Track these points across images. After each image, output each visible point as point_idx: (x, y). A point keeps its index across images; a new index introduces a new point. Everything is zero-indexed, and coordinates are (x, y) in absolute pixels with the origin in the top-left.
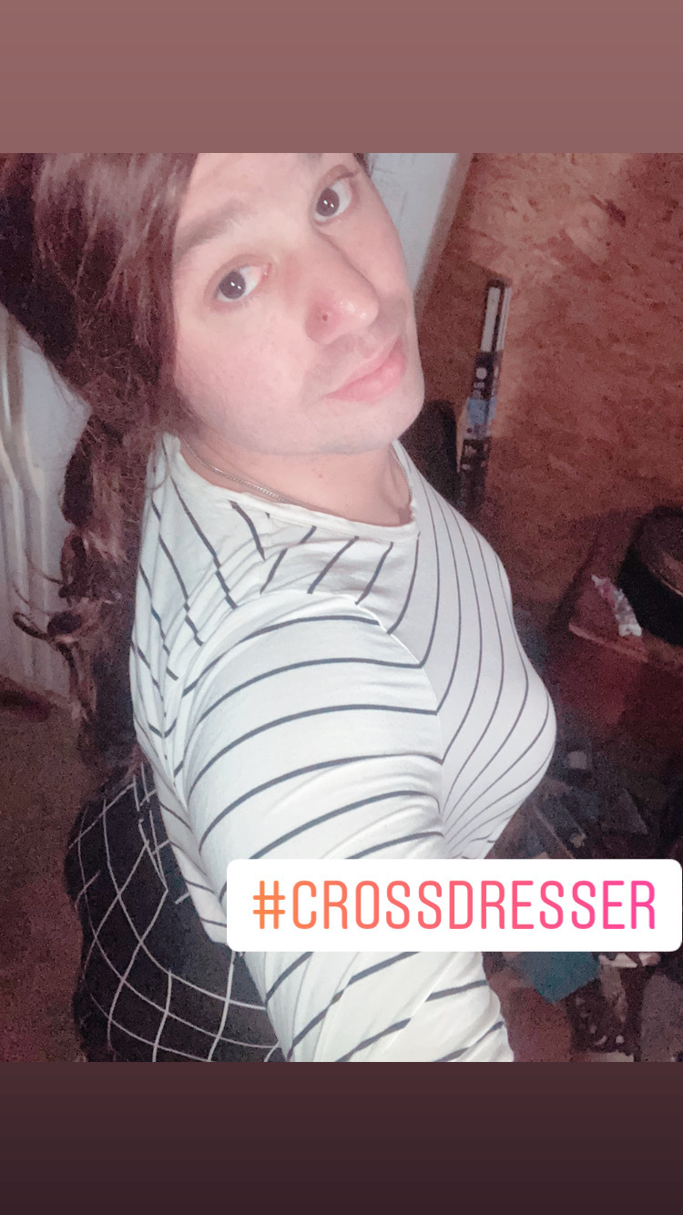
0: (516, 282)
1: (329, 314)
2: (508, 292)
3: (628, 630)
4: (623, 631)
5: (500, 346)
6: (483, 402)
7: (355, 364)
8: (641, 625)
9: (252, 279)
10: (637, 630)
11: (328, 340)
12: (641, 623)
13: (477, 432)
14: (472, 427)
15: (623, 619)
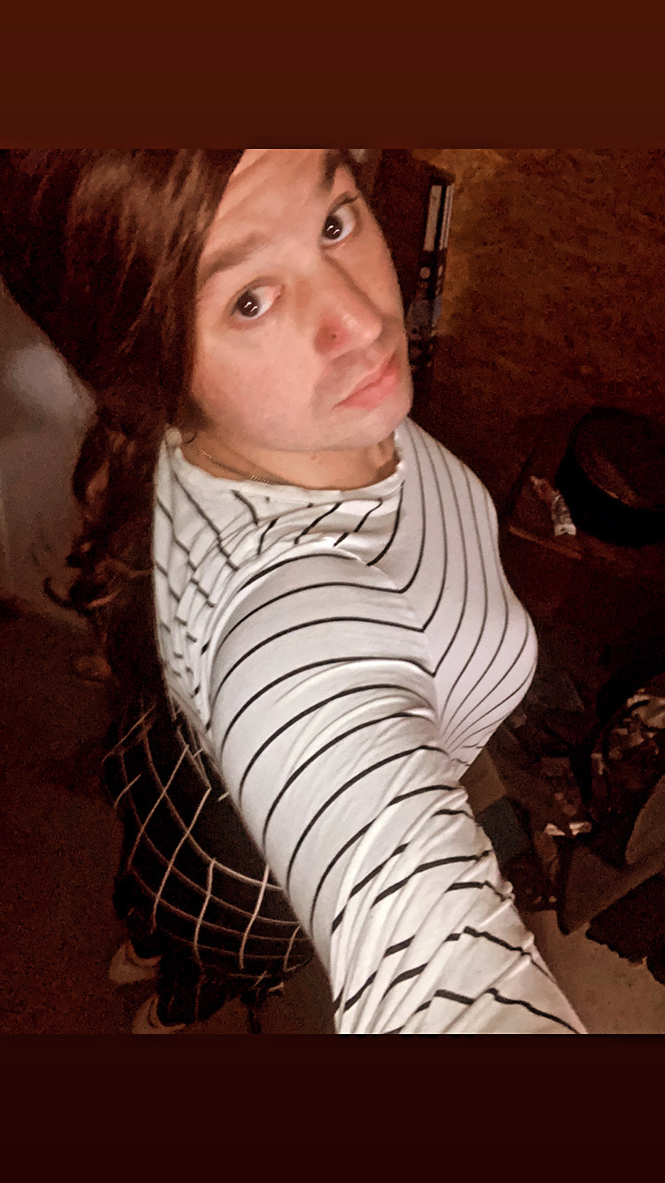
0: (459, 179)
1: (337, 333)
2: (450, 190)
3: (563, 530)
4: (558, 530)
5: (444, 243)
6: (426, 302)
7: (358, 376)
8: (576, 525)
9: (266, 300)
10: (571, 529)
11: (335, 354)
12: (575, 522)
13: (421, 333)
14: (417, 327)
15: (558, 518)
